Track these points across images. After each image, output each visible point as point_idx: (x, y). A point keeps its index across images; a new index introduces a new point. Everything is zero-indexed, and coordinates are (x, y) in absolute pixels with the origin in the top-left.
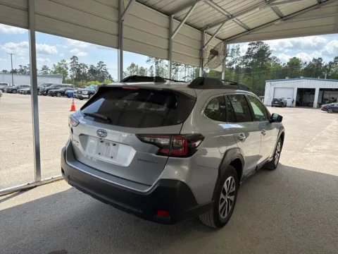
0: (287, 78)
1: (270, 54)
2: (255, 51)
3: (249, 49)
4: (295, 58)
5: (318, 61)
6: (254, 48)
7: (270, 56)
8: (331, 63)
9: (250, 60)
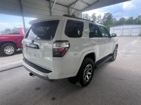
0: (118, 25)
1: (112, 17)
2: (107, 17)
3: (104, 16)
4: (122, 18)
5: (131, 18)
6: (106, 15)
7: (113, 18)
8: (137, 18)
9: (105, 20)
